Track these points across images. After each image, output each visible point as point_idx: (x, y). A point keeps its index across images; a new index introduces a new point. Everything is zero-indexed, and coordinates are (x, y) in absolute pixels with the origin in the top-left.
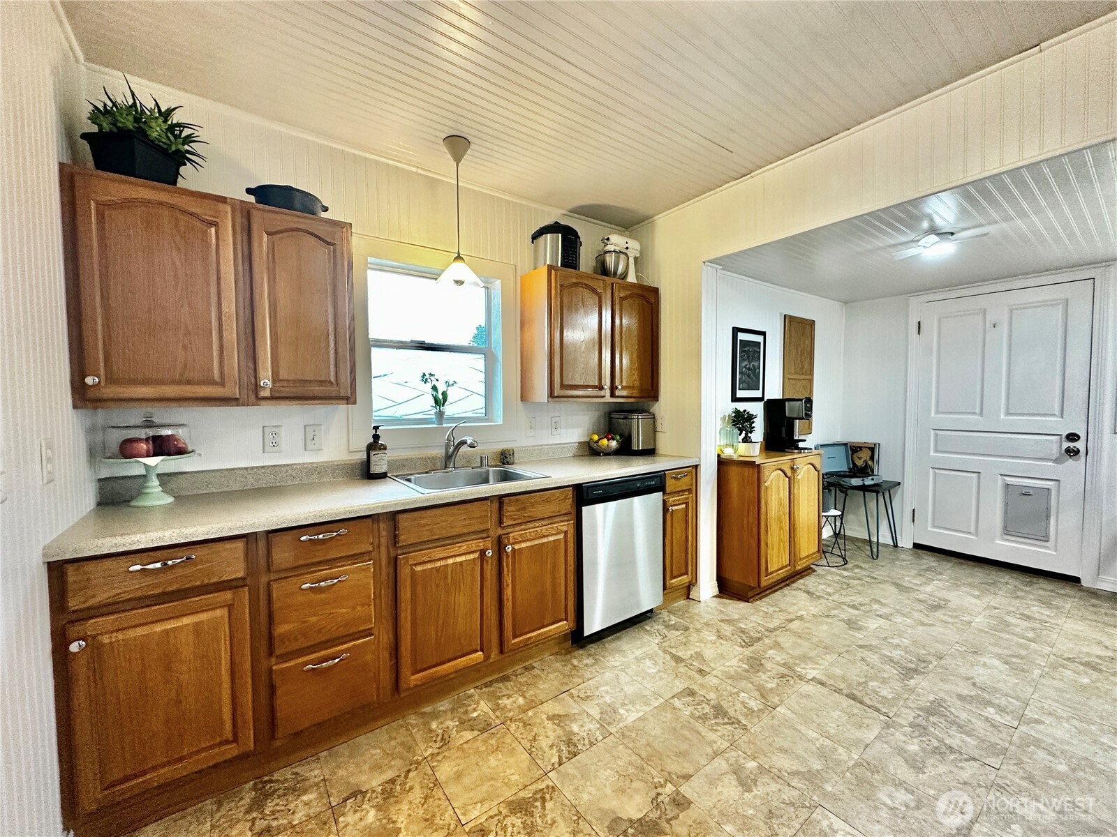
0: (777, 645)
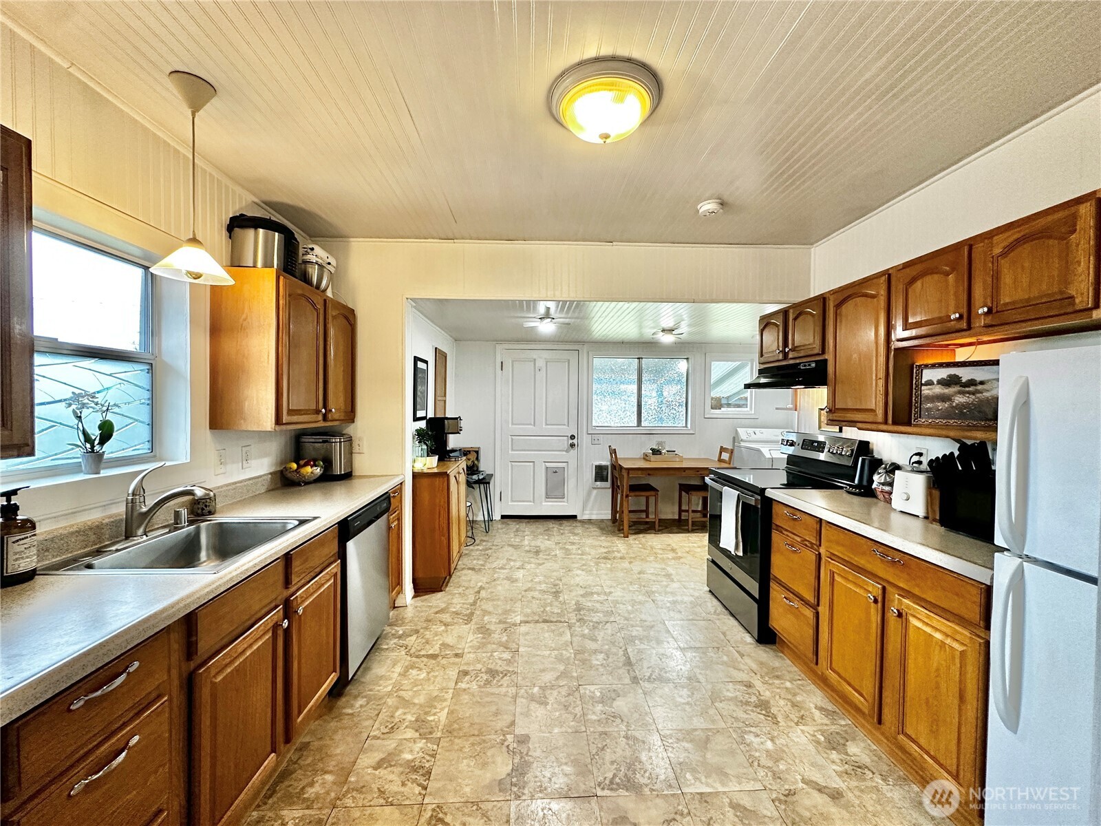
0: (486, 612)
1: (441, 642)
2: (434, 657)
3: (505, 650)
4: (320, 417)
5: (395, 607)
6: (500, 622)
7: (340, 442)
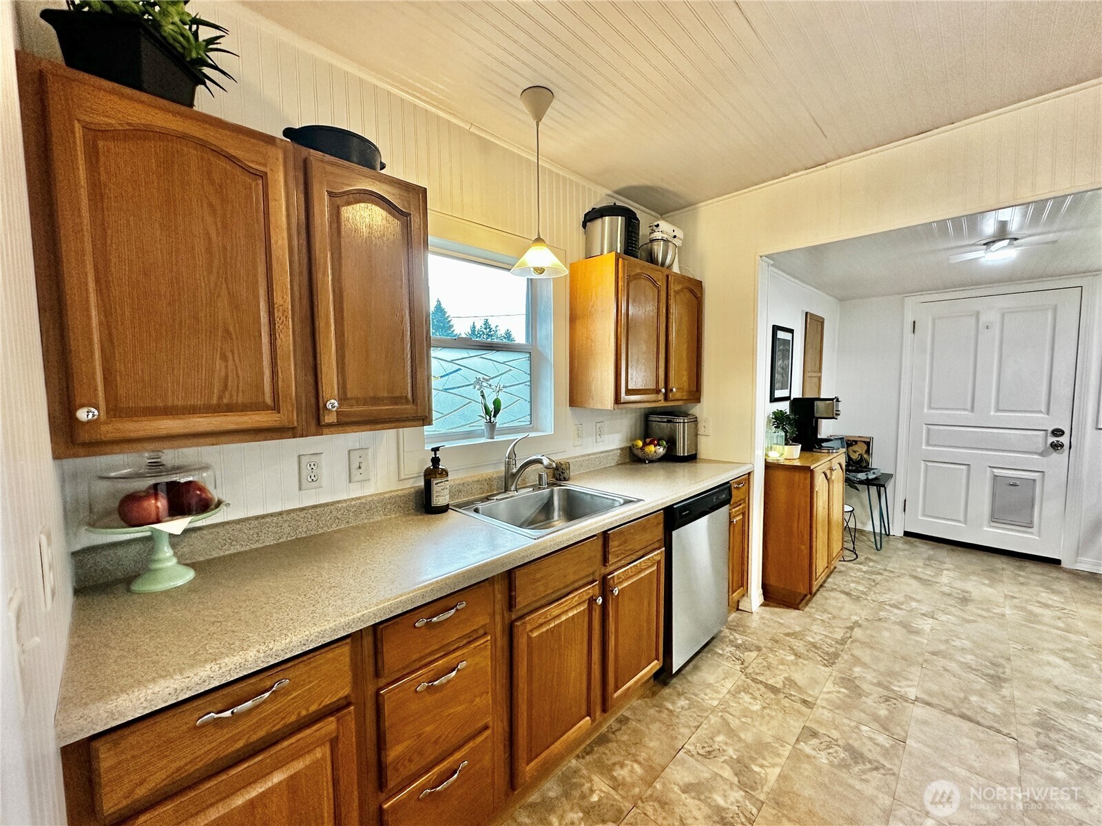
1: (787, 675)
2: (774, 690)
3: (882, 730)
4: (661, 397)
5: (738, 609)
6: (879, 684)
7: (684, 423)
